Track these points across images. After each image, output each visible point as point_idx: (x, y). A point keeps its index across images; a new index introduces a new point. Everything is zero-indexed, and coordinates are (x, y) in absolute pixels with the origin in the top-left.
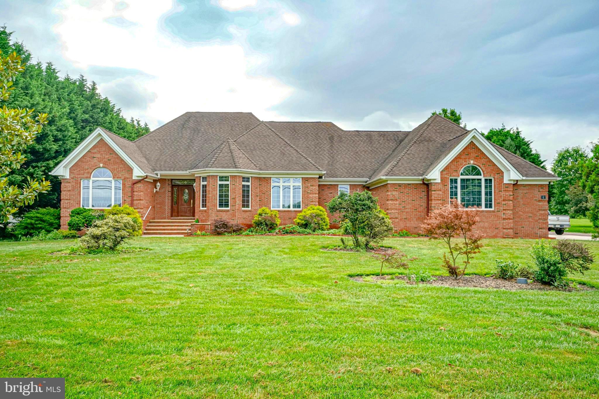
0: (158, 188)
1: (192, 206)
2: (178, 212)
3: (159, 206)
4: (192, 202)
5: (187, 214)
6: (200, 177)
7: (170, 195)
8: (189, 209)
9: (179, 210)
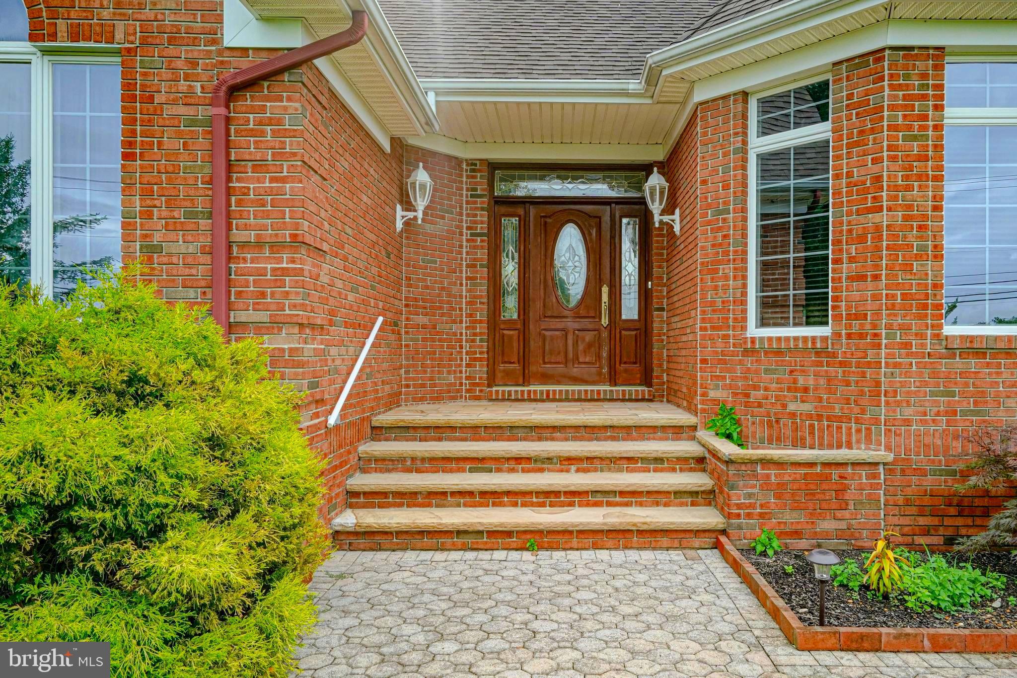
0: (421, 204)
1: (605, 321)
2: (524, 360)
3: (422, 320)
4: (605, 298)
5: (575, 371)
6: (745, 95)
7: (482, 254)
8: (589, 336)
9: (534, 344)
